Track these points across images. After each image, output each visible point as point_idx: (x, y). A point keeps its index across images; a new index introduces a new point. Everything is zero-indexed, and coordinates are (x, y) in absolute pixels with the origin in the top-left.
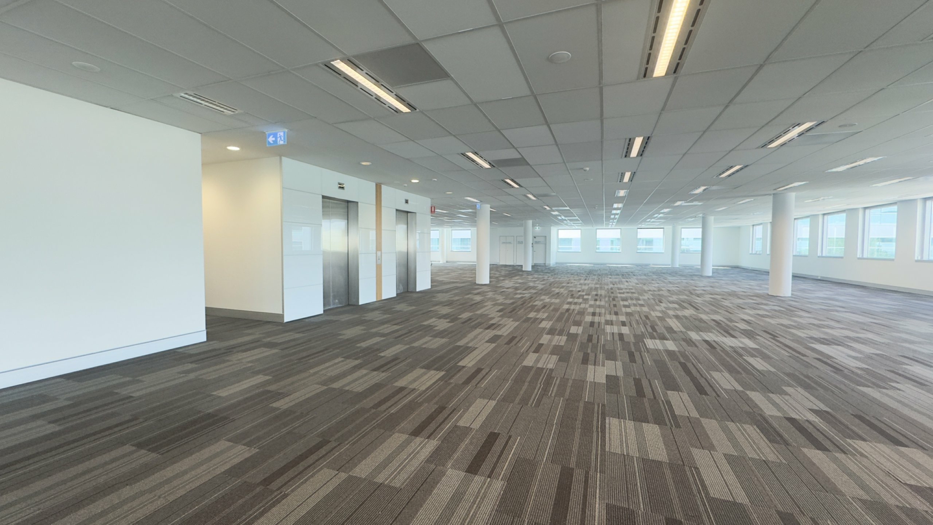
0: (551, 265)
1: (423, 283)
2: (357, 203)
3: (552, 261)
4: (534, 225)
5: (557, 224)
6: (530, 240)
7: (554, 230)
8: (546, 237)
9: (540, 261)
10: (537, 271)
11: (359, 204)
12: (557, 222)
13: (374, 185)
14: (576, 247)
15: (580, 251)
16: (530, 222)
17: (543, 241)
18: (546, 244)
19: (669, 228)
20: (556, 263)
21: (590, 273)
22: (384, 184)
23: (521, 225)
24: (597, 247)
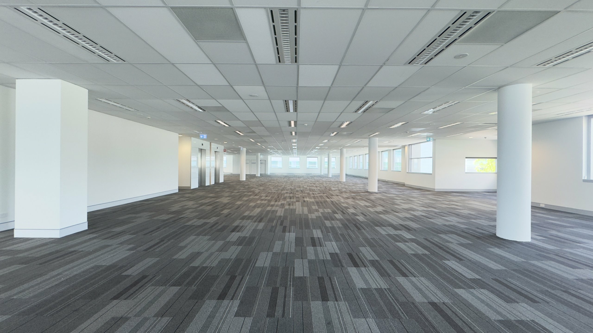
0: (268, 174)
1: (221, 180)
2: (205, 150)
3: (269, 172)
4: (261, 155)
5: (271, 155)
6: (259, 162)
7: (269, 157)
8: (265, 160)
9: (263, 172)
10: (262, 176)
11: (206, 150)
12: (271, 154)
13: (209, 143)
14: (280, 165)
15: (281, 167)
16: (259, 154)
17: (264, 163)
18: (265, 164)
19: (319, 157)
20: (271, 173)
21: (286, 177)
22: (212, 142)
23: (255, 155)
24: (290, 165)
